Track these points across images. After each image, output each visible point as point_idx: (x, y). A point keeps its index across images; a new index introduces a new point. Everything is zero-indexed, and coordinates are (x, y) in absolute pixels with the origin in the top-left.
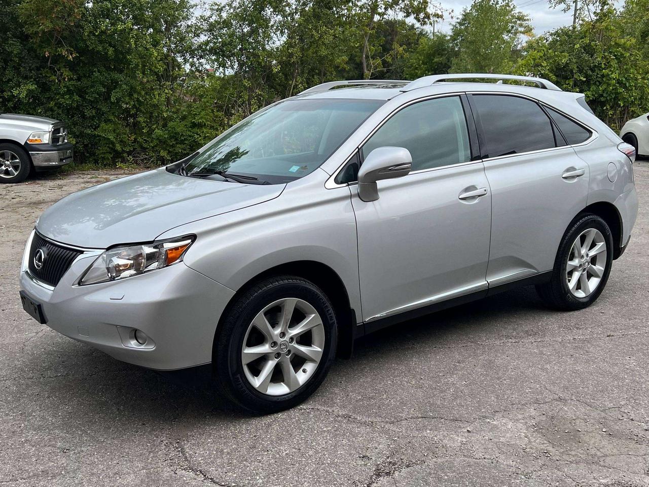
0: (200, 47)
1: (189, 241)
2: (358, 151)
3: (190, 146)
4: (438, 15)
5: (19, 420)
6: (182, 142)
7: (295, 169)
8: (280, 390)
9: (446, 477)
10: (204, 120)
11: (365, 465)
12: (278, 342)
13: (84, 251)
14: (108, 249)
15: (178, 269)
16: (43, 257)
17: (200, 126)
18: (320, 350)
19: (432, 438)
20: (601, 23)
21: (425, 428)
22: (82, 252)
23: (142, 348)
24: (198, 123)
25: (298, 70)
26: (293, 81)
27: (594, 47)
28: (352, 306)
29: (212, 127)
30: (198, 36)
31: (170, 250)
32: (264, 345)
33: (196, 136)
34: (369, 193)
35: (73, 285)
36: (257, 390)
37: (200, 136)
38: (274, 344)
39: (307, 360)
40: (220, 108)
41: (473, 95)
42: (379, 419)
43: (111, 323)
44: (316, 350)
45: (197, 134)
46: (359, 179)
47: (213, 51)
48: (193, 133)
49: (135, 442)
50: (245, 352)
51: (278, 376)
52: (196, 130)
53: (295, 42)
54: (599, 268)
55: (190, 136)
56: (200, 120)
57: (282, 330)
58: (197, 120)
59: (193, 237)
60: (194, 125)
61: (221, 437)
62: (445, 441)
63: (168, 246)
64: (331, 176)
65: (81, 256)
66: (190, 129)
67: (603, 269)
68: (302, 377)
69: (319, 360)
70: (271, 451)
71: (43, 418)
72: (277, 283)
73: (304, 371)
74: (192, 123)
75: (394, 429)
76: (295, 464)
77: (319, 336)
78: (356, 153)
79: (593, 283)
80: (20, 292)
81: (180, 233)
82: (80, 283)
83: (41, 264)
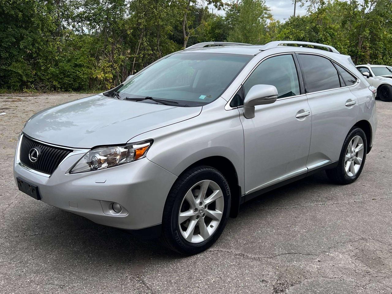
0: (78, 16)
1: (149, 144)
2: (242, 87)
3: (73, 78)
4: (228, 4)
5: (20, 267)
6: (68, 76)
7: (203, 97)
8: (198, 239)
9: (318, 291)
10: (83, 63)
11: (266, 286)
12: (198, 208)
13: (73, 150)
14: (92, 149)
15: (143, 162)
16: (38, 154)
17: (80, 66)
18: (221, 212)
19: (299, 266)
20: (322, 15)
21: (291, 260)
22: (72, 151)
23: (118, 215)
24: (79, 64)
25: (143, 33)
26: (140, 40)
27: (318, 28)
28: (240, 184)
29: (88, 67)
30: (78, 8)
31: (137, 150)
32: (190, 211)
33: (78, 73)
34: (249, 113)
35: (66, 173)
36: (186, 240)
37: (80, 73)
38: (196, 210)
39: (212, 219)
40: (92, 55)
41: (299, 54)
42: (262, 256)
43: (95, 199)
44: (218, 212)
45: (79, 71)
46: (244, 105)
47: (88, 18)
48: (76, 70)
49: (109, 278)
50: (180, 216)
51: (197, 231)
52: (77, 68)
53: (143, 16)
54: (360, 159)
55: (74, 72)
56: (80, 63)
57: (200, 201)
58: (78, 62)
59: (151, 141)
60: (76, 65)
61: (166, 272)
62: (308, 268)
63: (135, 147)
64: (228, 102)
65: (71, 154)
66: (73, 68)
67: (362, 159)
68: (210, 230)
69: (220, 219)
70: (203, 279)
71: (37, 265)
72: (200, 170)
73: (212, 226)
74: (75, 64)
75: (274, 261)
76: (221, 288)
77: (220, 204)
78: (240, 88)
79: (357, 168)
80: (17, 178)
81: (143, 138)
82: (70, 172)
83: (36, 159)
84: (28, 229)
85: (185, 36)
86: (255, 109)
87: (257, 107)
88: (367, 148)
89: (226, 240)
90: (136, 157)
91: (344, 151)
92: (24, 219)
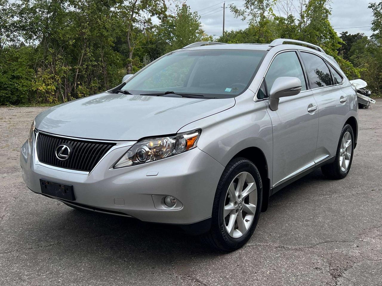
0: (13, 24)
1: (197, 134)
2: (264, 80)
3: (11, 91)
4: (172, 16)
6: (5, 89)
7: (228, 90)
8: (238, 234)
9: (373, 272)
10: (22, 74)
11: (322, 273)
12: (238, 201)
13: (116, 143)
14: (139, 141)
16: (69, 151)
17: (18, 78)
18: (255, 206)
19: (341, 252)
20: (264, 28)
21: (332, 248)
22: (115, 144)
24: (17, 76)
25: (86, 44)
26: (83, 51)
28: (269, 178)
29: (27, 79)
30: (12, 16)
31: (188, 139)
33: (16, 85)
34: (274, 106)
35: (109, 169)
36: (229, 235)
37: (19, 85)
38: (235, 203)
39: (247, 213)
40: (31, 67)
41: (301, 52)
42: (302, 246)
43: (149, 193)
45: (17, 84)
47: (23, 28)
48: (14, 83)
50: (225, 209)
52: (15, 80)
53: (86, 26)
54: (349, 154)
55: (11, 85)
56: (18, 74)
57: (239, 193)
58: (16, 74)
59: (200, 131)
60: (14, 77)
61: (216, 269)
62: (351, 253)
63: (186, 137)
64: (255, 94)
65: (114, 147)
66: (11, 80)
67: (350, 155)
69: (254, 213)
70: (258, 272)
72: (240, 162)
73: (247, 221)
74: (12, 76)
75: (316, 250)
76: (281, 278)
77: (254, 197)
79: (347, 162)
80: (40, 179)
81: (192, 128)
82: (114, 167)
83: (67, 156)
84: (40, 240)
85: (130, 47)
86: (280, 101)
87: (281, 99)
88: (354, 145)
89: (259, 235)
90: (188, 147)
91: (340, 146)
92: (29, 231)
